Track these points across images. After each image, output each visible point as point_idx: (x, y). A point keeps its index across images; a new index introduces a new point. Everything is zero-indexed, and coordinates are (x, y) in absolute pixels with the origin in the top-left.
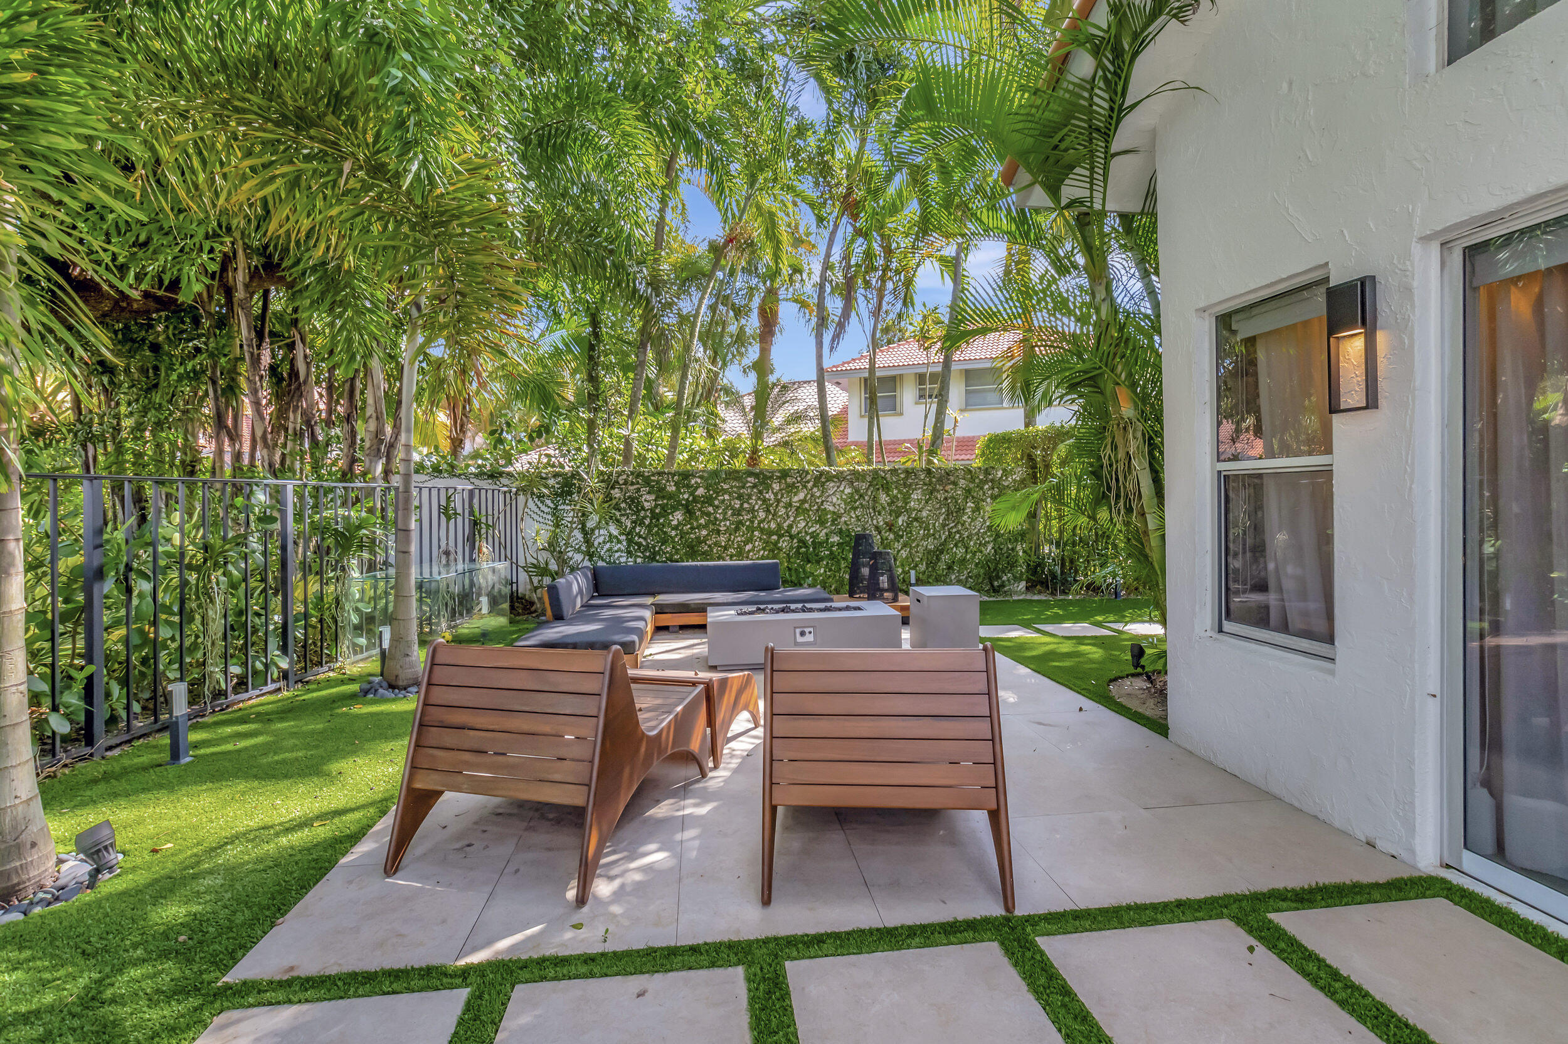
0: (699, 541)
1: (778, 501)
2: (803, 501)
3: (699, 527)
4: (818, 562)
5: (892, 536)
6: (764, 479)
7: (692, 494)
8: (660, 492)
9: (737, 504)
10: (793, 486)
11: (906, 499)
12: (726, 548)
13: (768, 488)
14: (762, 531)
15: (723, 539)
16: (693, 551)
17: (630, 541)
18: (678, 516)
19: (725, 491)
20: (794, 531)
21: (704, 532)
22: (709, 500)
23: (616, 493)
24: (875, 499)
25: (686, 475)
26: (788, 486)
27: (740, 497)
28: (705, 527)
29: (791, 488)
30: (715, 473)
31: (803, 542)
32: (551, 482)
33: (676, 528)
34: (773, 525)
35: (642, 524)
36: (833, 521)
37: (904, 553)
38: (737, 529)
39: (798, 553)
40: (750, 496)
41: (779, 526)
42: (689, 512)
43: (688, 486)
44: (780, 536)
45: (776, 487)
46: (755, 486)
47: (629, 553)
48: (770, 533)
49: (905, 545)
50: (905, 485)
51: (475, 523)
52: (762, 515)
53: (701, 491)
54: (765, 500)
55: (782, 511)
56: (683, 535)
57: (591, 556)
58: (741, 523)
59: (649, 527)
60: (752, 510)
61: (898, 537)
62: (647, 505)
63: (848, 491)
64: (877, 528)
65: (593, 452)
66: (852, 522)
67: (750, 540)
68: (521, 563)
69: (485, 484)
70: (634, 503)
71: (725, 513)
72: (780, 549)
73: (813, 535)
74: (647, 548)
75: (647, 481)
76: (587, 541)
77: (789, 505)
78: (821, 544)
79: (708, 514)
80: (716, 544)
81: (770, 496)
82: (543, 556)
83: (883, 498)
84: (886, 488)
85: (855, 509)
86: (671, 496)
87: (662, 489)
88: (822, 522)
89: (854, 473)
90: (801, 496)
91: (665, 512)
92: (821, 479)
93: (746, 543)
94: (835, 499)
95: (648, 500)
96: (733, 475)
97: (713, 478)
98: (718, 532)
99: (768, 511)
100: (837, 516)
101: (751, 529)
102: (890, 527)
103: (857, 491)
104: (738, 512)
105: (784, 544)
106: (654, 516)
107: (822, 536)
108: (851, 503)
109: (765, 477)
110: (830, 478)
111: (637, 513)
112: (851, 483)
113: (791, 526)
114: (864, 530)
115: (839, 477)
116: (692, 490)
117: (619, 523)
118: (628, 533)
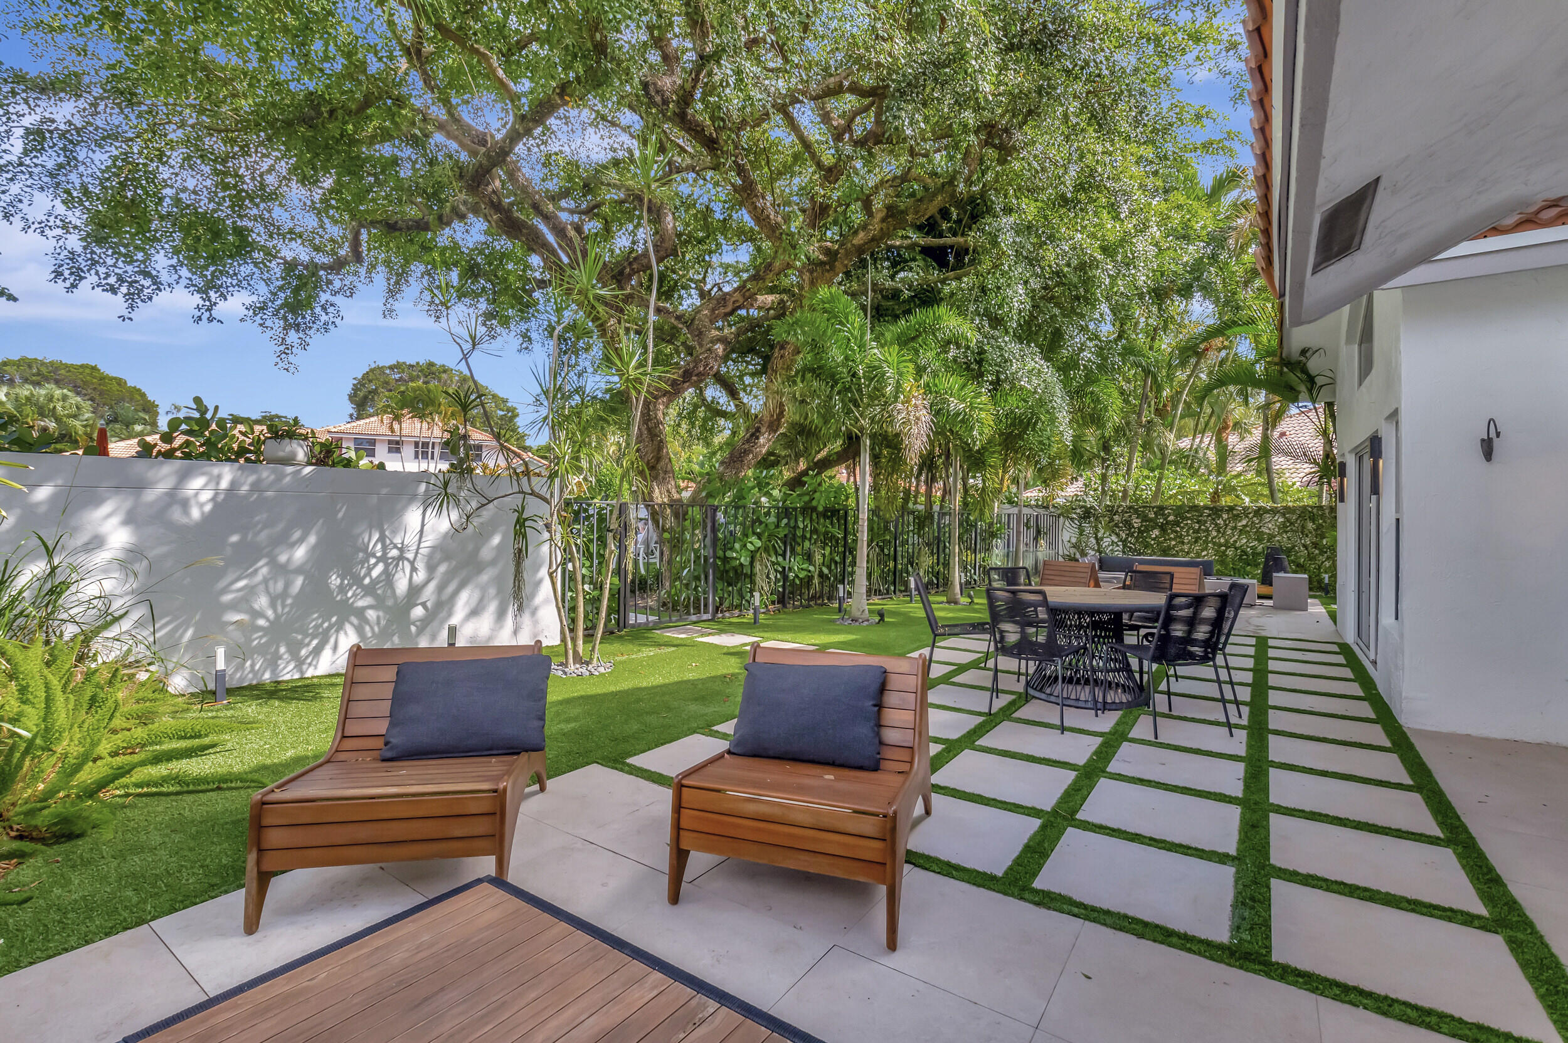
0: (1169, 548)
1: (1227, 525)
2: (1245, 526)
3: (1170, 539)
5: (1317, 552)
6: (1216, 511)
7: (1166, 519)
8: (1145, 518)
9: (1197, 526)
10: (1238, 516)
12: (1188, 553)
13: (1220, 517)
14: (1214, 543)
17: (1125, 546)
18: (1156, 533)
19: (1188, 518)
20: (1238, 544)
21: (1173, 543)
22: (1177, 524)
23: (1116, 518)
24: (1303, 527)
25: (1161, 508)
26: (1235, 515)
27: (1199, 522)
28: (1174, 539)
29: (1237, 517)
30: (1180, 507)
31: (1244, 552)
32: (1078, 511)
33: (1154, 539)
34: (1222, 540)
35: (1132, 536)
36: (1269, 540)
37: (1327, 564)
38: (1196, 542)
39: (1240, 559)
40: (1206, 522)
41: (1226, 541)
42: (1163, 529)
43: (1163, 515)
44: (1227, 548)
45: (1225, 516)
46: (1209, 515)
47: (1124, 552)
48: (1220, 545)
49: (1328, 558)
51: (1038, 532)
52: (1214, 533)
53: (1171, 518)
54: (1216, 525)
55: (1229, 532)
56: (1159, 543)
57: (1100, 553)
58: (1199, 538)
59: (1137, 538)
60: (1207, 530)
61: (1322, 553)
62: (1135, 525)
63: (1281, 520)
64: (1305, 546)
65: (1104, 492)
66: (1283, 540)
67: (1206, 549)
68: (1061, 553)
69: (1042, 511)
70: (1128, 524)
71: (1187, 532)
72: (1227, 556)
73: (1252, 548)
75: (1136, 511)
76: (1098, 543)
77: (1235, 528)
78: (1259, 554)
79: (1176, 532)
81: (1220, 522)
82: (1073, 550)
83: (1310, 525)
84: (1313, 520)
85: (1286, 532)
86: (1151, 520)
87: (1146, 516)
88: (1260, 540)
89: (1286, 508)
90: (1244, 522)
91: (1147, 530)
92: (1260, 512)
93: (1202, 551)
94: (1270, 525)
95: (1136, 522)
96: (1194, 508)
97: (1180, 511)
98: (1183, 543)
99: (1218, 531)
100: (1271, 537)
101: (1206, 542)
102: (1315, 545)
103: (1288, 520)
104: (1196, 531)
105: (1230, 552)
106: (1140, 532)
107: (1260, 549)
108: (1283, 528)
109: (1218, 510)
110: (1267, 511)
111: (1129, 529)
112: (1284, 515)
113: (1235, 542)
114: (1293, 547)
115: (1274, 511)
116: (1166, 517)
117: (1118, 535)
118: (1124, 542)
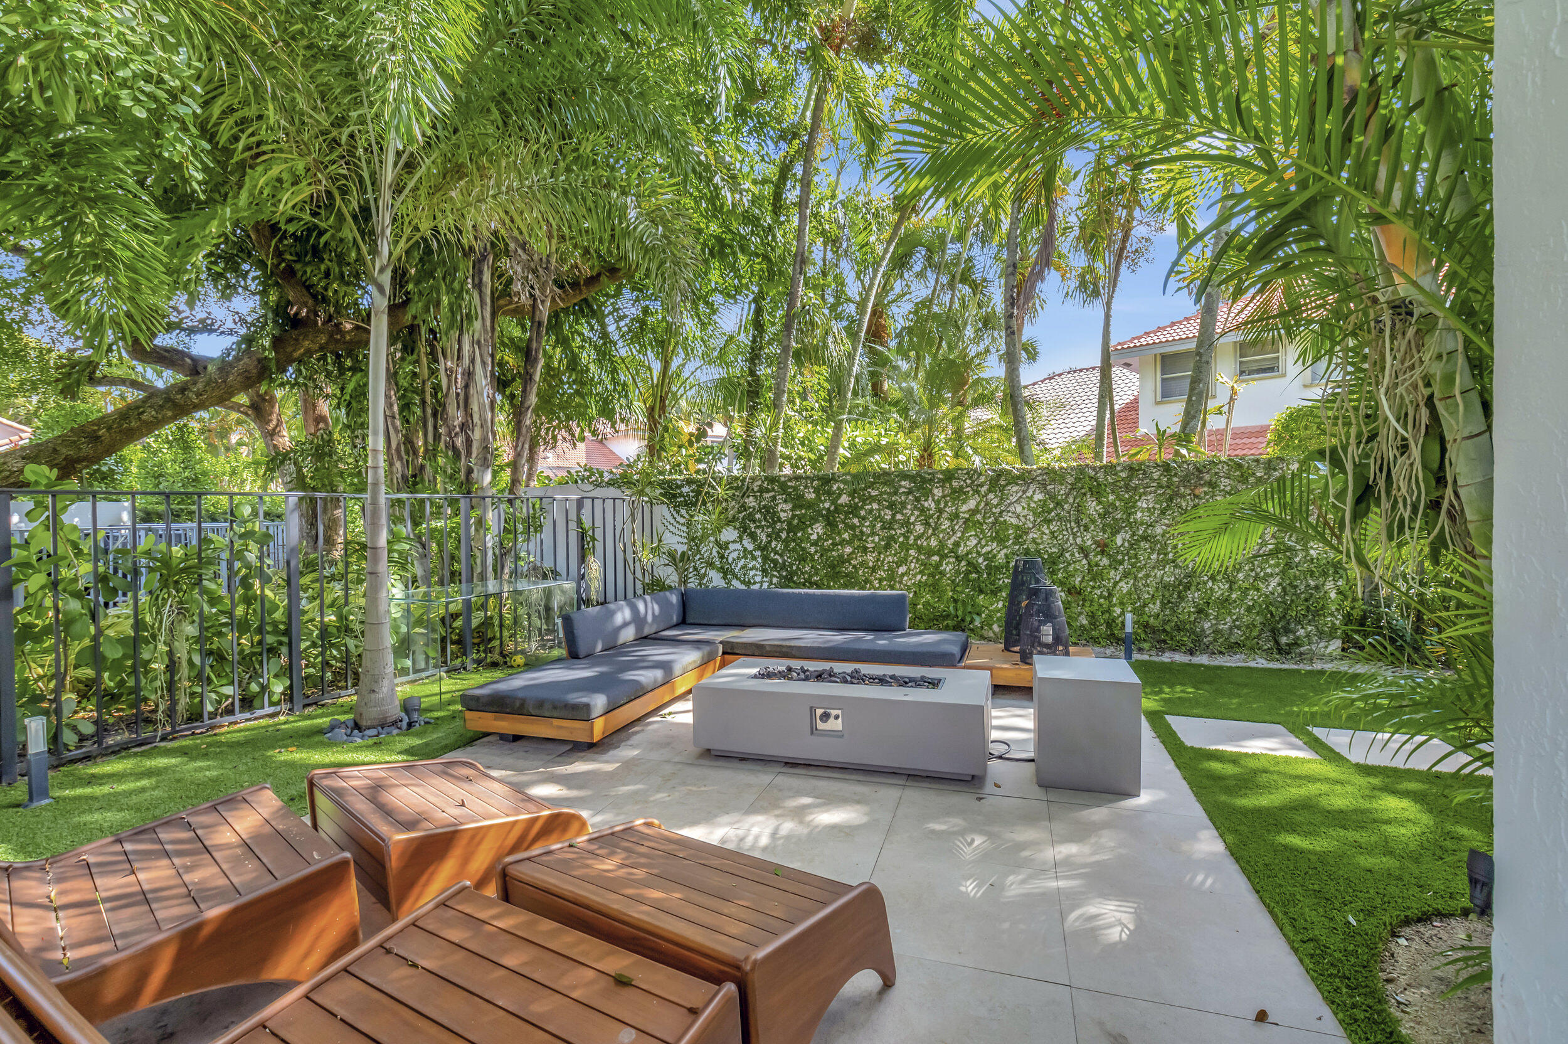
0: (842, 560)
1: (941, 511)
2: (974, 512)
3: (843, 542)
4: (994, 593)
5: (1105, 561)
6: (922, 482)
7: (833, 502)
8: (798, 501)
9: (888, 515)
10: (960, 491)
11: (1130, 507)
12: (874, 570)
13: (928, 493)
14: (919, 549)
15: (870, 559)
16: (835, 572)
17: (765, 558)
18: (818, 529)
19: (873, 499)
20: (962, 550)
21: (848, 550)
22: (853, 510)
23: (750, 502)
24: (1079, 509)
25: (826, 481)
26: (954, 491)
27: (891, 506)
28: (850, 542)
29: (958, 494)
30: (857, 476)
31: (973, 567)
32: (686, 490)
33: (815, 544)
34: (934, 543)
35: (778, 537)
36: (1017, 538)
37: (1125, 587)
38: (887, 546)
39: (966, 579)
40: (904, 505)
41: (941, 542)
42: (830, 524)
43: (829, 493)
44: (943, 557)
45: (938, 493)
46: (910, 492)
47: (764, 571)
48: (930, 553)
49: (1126, 575)
50: (1127, 487)
51: (583, 536)
52: (919, 528)
53: (844, 499)
54: (923, 510)
55: (946, 525)
56: (824, 551)
58: (892, 538)
59: (786, 542)
60: (907, 523)
61: (1115, 564)
62: (783, 515)
63: (1038, 497)
64: (1083, 550)
66: (1041, 539)
67: (903, 561)
70: (770, 513)
71: (873, 526)
72: (943, 573)
73: (986, 557)
74: (783, 567)
75: (783, 487)
77: (955, 516)
78: (998, 568)
79: (853, 527)
80: (863, 564)
81: (930, 504)
83: (1093, 507)
84: (1097, 492)
85: (1048, 522)
86: (810, 505)
87: (801, 497)
88: (1001, 540)
89: (1048, 471)
90: (972, 504)
91: (803, 524)
92: (1000, 480)
93: (899, 564)
94: (1019, 508)
95: (784, 510)
96: (883, 477)
97: (859, 483)
98: (865, 550)
99: (927, 524)
100: (1021, 532)
101: (905, 547)
102: (1103, 548)
103: (1052, 497)
104: (888, 525)
105: (948, 567)
106: (791, 529)
107: (1001, 558)
108: (1043, 514)
109: (924, 481)
110: (1013, 480)
111: (772, 525)
112: (1043, 486)
113: (957, 544)
114: (1063, 551)
115: (1025, 478)
116: (834, 497)
117: (753, 536)
118: (763, 548)
